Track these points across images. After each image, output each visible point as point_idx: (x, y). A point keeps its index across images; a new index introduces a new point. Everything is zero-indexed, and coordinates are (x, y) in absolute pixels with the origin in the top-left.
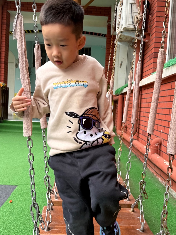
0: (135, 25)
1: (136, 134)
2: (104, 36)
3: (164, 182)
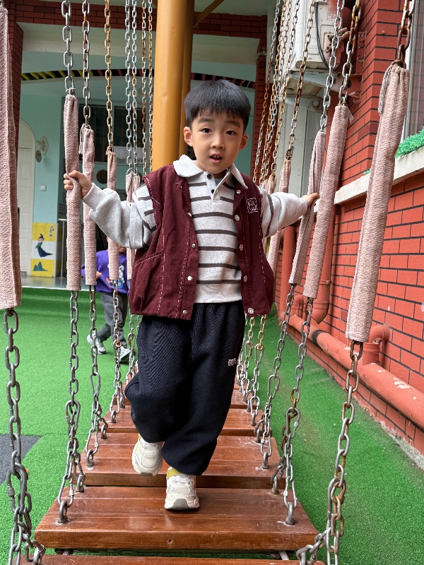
0: (326, 55)
1: (325, 320)
2: (251, 85)
3: (393, 433)
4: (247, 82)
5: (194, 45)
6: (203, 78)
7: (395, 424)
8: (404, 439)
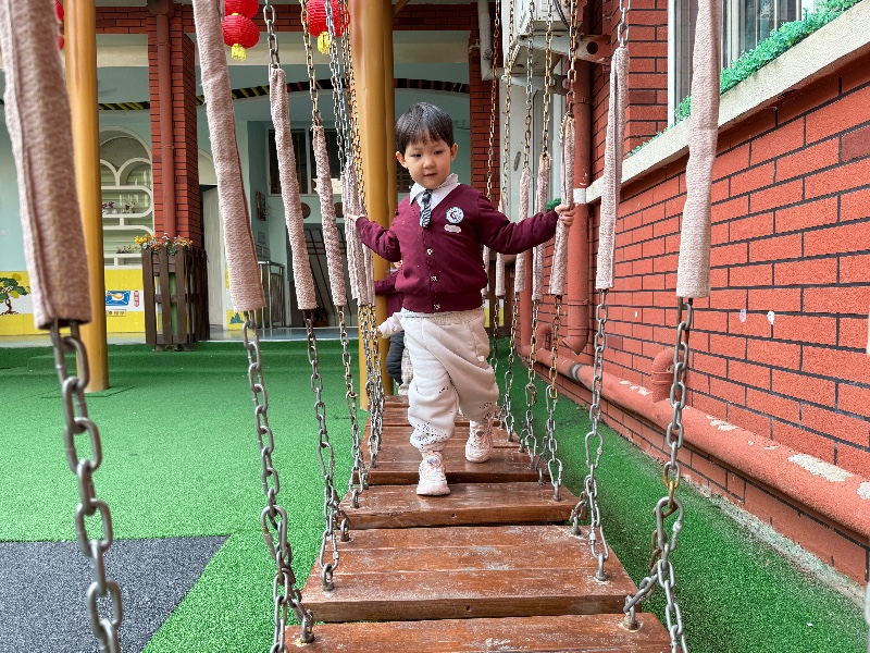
0: (565, 11)
1: (584, 351)
2: (463, 89)
3: (705, 490)
4: (459, 85)
5: (394, 45)
6: (408, 84)
7: (709, 479)
8: (726, 499)
